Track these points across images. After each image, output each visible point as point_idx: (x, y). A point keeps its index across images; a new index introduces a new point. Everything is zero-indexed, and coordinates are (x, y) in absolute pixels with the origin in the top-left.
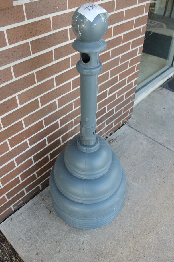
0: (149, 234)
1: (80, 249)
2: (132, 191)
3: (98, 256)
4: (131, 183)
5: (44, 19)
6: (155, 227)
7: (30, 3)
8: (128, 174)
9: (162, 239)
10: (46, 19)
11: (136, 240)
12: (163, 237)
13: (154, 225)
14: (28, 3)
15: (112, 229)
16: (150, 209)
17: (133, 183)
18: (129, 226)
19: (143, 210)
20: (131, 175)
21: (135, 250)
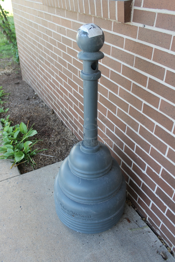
0: (32, 241)
1: (49, 189)
2: (81, 248)
3: (38, 198)
4: (91, 252)
5: (148, 46)
6: (34, 251)
7: (142, 28)
8: (104, 254)
9: (21, 251)
10: (150, 47)
11: (34, 228)
12: (21, 252)
13: (36, 251)
14: (141, 27)
15: (52, 214)
16: (53, 256)
17: (90, 253)
18: (47, 229)
19: (56, 249)
20: (102, 257)
21: (27, 224)
